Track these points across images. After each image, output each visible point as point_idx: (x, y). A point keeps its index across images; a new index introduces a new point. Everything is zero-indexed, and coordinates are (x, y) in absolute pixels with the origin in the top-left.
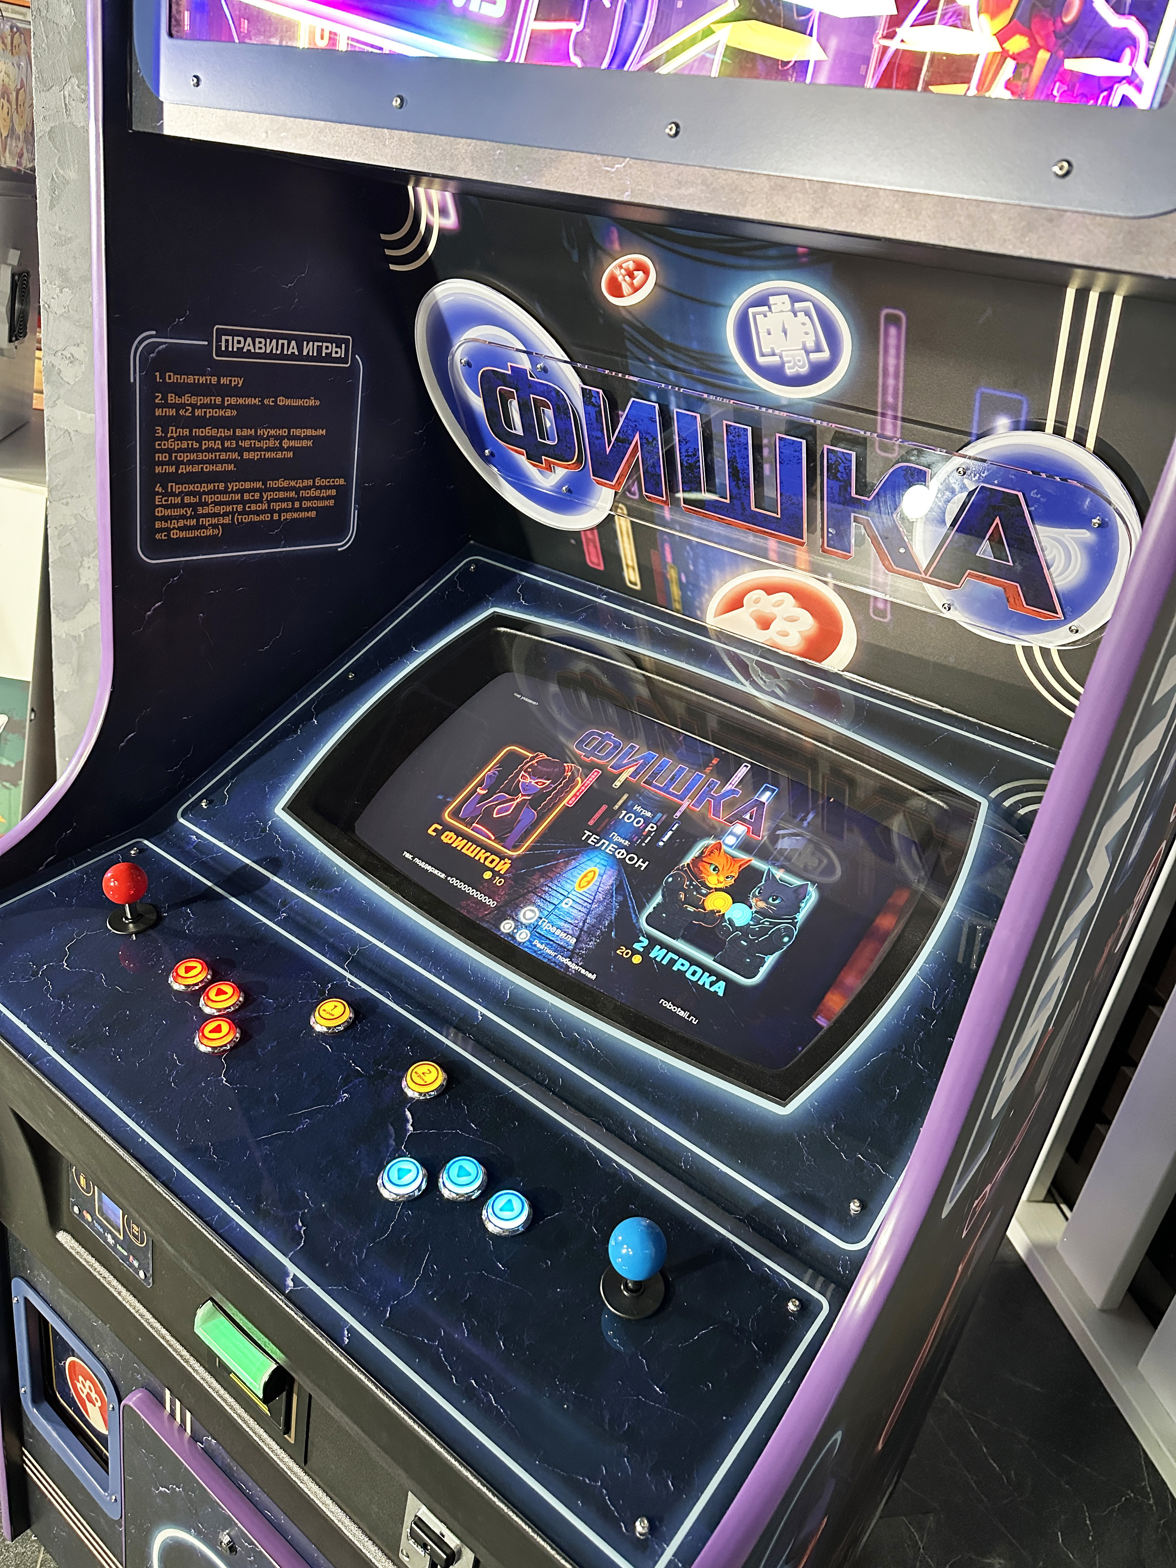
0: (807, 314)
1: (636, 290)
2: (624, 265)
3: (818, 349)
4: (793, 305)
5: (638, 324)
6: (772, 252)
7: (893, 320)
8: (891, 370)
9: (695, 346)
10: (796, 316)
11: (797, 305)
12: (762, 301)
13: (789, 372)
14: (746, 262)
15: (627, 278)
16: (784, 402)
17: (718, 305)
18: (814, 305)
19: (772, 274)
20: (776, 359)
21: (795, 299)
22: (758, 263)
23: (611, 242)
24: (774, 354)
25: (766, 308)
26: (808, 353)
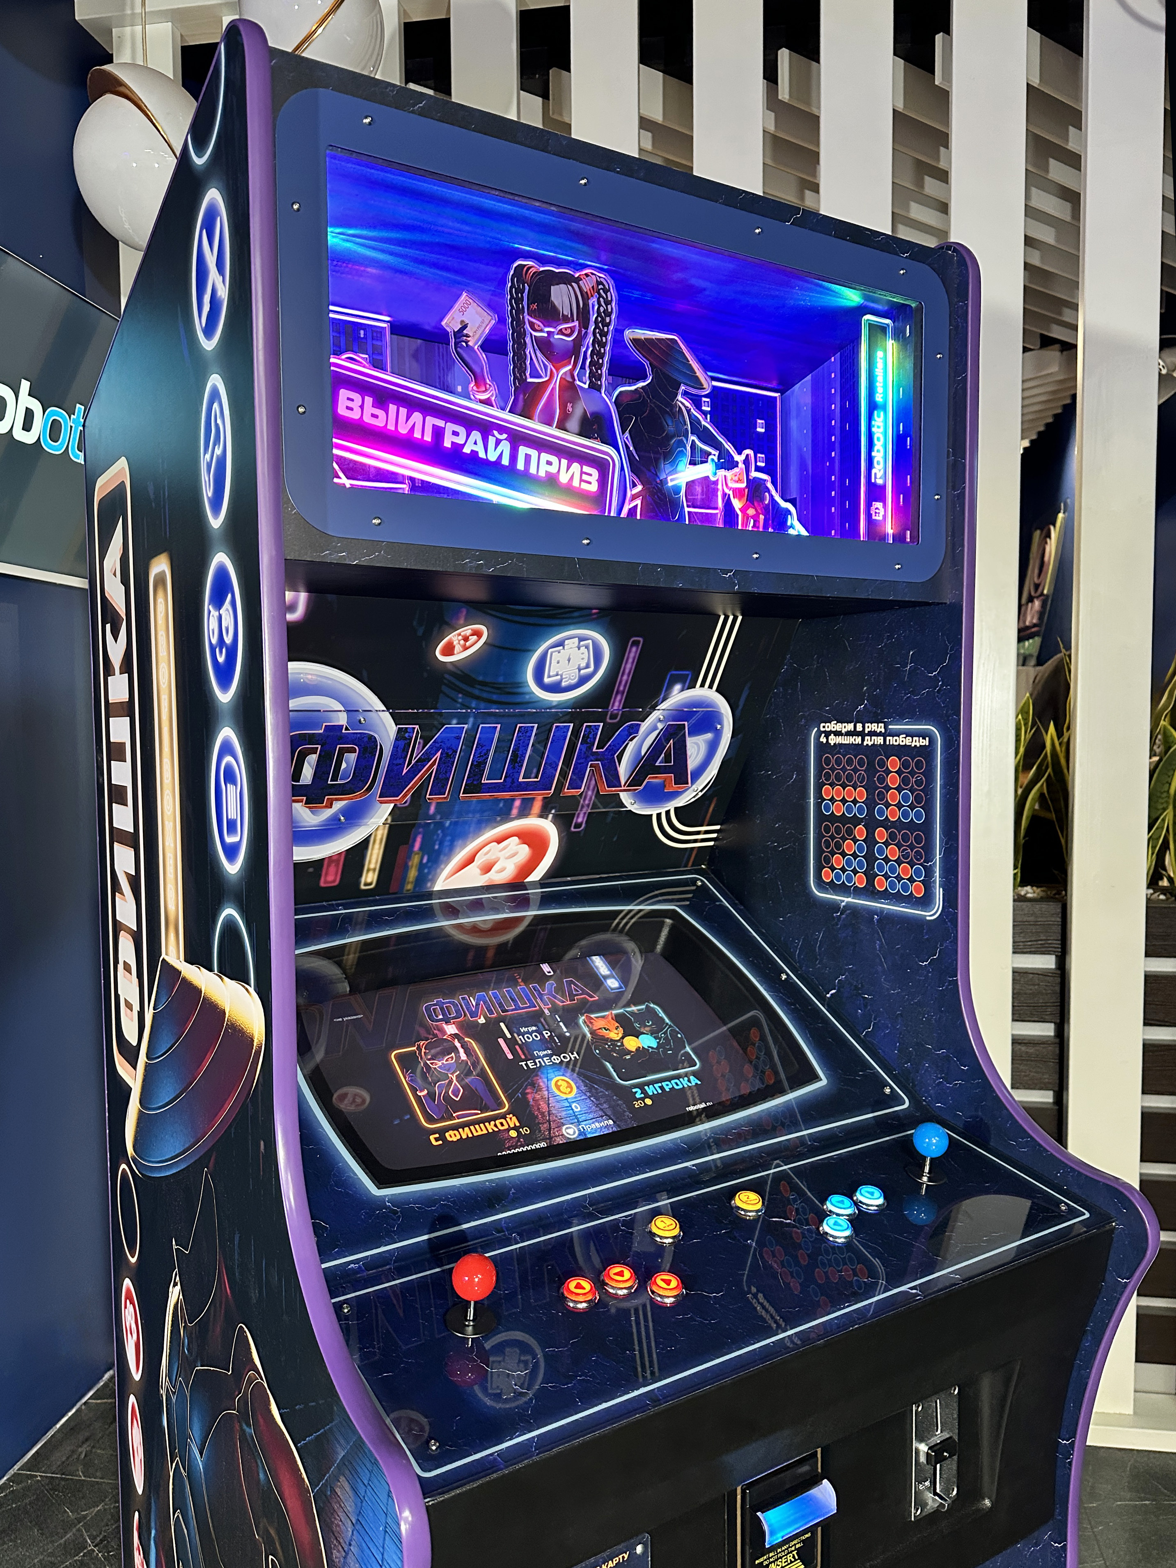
0: (587, 647)
1: (466, 648)
2: (462, 634)
3: (587, 666)
4: (579, 643)
5: (459, 672)
6: (576, 614)
7: (635, 643)
8: (627, 671)
9: (501, 679)
10: (579, 649)
11: (582, 643)
12: (561, 644)
13: (564, 684)
14: (557, 622)
15: (462, 642)
16: (554, 704)
17: (529, 651)
18: (593, 642)
19: (572, 627)
20: (559, 677)
21: (581, 639)
22: (565, 621)
23: (458, 619)
24: (557, 675)
25: (561, 647)
26: (580, 670)
